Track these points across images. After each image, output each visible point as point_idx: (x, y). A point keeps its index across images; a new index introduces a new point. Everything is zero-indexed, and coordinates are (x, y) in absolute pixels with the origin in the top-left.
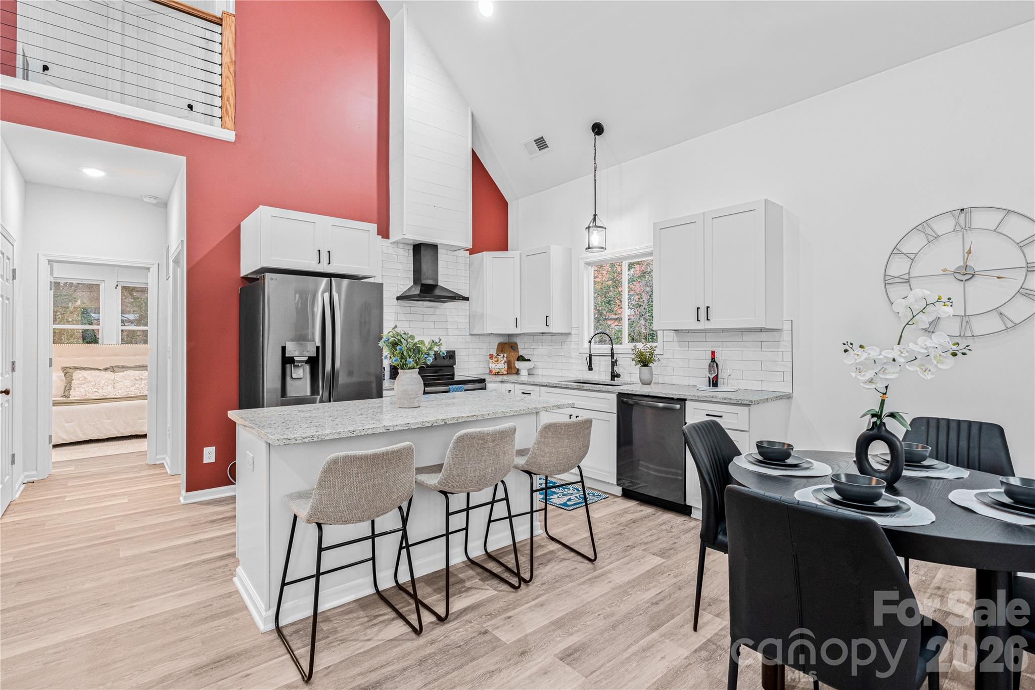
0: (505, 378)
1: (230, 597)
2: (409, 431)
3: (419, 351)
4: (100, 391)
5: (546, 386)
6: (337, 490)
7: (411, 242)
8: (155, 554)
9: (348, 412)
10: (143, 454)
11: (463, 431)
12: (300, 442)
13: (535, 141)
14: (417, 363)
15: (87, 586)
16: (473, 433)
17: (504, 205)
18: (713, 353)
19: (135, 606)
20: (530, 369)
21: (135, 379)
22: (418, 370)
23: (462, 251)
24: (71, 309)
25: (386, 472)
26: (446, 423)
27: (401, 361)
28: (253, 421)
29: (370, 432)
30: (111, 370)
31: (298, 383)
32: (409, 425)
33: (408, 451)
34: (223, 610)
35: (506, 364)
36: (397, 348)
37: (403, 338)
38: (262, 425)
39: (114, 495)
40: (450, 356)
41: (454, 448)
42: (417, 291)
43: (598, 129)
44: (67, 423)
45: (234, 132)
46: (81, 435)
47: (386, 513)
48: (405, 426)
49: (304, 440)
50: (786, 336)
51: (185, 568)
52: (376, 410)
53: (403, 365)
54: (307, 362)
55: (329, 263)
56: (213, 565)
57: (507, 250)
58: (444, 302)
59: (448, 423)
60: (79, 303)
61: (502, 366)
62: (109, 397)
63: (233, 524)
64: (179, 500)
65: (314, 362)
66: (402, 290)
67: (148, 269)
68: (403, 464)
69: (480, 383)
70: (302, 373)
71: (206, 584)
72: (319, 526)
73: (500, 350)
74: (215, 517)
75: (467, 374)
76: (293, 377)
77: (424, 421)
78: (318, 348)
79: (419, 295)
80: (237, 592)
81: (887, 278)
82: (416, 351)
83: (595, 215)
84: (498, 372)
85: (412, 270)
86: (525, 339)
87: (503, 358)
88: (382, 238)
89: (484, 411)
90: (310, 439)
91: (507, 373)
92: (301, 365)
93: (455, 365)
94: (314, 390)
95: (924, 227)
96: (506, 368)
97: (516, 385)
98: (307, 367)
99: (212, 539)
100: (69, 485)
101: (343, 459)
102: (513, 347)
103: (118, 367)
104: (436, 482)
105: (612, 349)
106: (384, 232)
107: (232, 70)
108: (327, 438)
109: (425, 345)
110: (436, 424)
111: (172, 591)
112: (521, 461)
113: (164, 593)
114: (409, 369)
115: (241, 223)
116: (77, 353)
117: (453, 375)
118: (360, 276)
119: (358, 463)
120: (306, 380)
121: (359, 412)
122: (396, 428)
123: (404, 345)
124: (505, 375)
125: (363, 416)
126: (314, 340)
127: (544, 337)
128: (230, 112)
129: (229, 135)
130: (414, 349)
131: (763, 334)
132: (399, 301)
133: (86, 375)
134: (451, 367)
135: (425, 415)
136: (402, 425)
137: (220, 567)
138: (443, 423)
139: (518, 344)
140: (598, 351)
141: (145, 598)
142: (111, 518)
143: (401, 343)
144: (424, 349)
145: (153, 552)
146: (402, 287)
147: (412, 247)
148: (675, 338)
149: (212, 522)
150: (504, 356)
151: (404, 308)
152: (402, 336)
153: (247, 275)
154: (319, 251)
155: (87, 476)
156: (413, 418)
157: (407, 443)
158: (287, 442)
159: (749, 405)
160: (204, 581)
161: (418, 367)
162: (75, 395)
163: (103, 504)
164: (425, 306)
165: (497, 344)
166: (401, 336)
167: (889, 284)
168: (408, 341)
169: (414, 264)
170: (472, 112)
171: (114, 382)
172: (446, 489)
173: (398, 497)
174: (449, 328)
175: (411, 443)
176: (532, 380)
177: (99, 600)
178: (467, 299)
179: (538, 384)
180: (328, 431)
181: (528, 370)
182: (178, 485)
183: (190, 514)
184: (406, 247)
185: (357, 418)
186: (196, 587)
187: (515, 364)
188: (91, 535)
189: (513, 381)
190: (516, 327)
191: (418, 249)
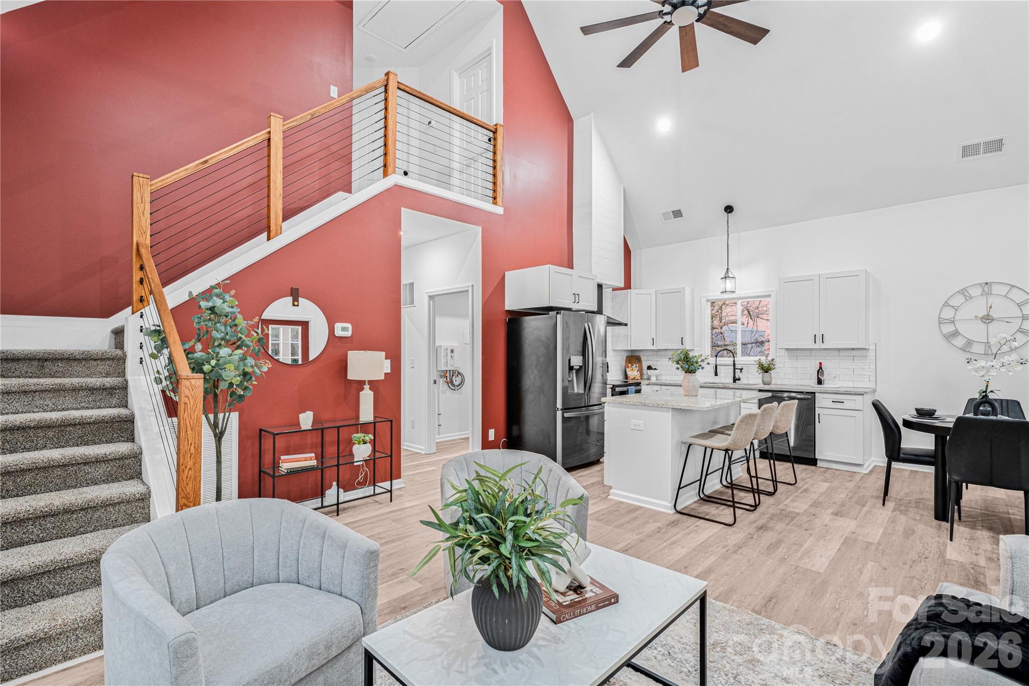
13: (673, 212)
17: (629, 252)
18: (820, 364)
23: (610, 288)
43: (729, 209)
45: (503, 208)
50: (872, 354)
55: (578, 302)
61: (636, 373)
70: (572, 377)
73: (628, 361)
81: (940, 320)
83: (728, 269)
84: (634, 378)
91: (642, 379)
95: (963, 291)
96: (639, 375)
98: (575, 373)
102: (639, 359)
105: (734, 361)
120: (574, 381)
128: (500, 194)
129: (501, 210)
131: (854, 352)
139: (641, 357)
140: (722, 363)
148: (786, 354)
150: (636, 366)
154: (574, 294)
159: (863, 394)
165: (625, 357)
167: (941, 323)
170: (624, 188)
181: (656, 376)
190: (653, 345)
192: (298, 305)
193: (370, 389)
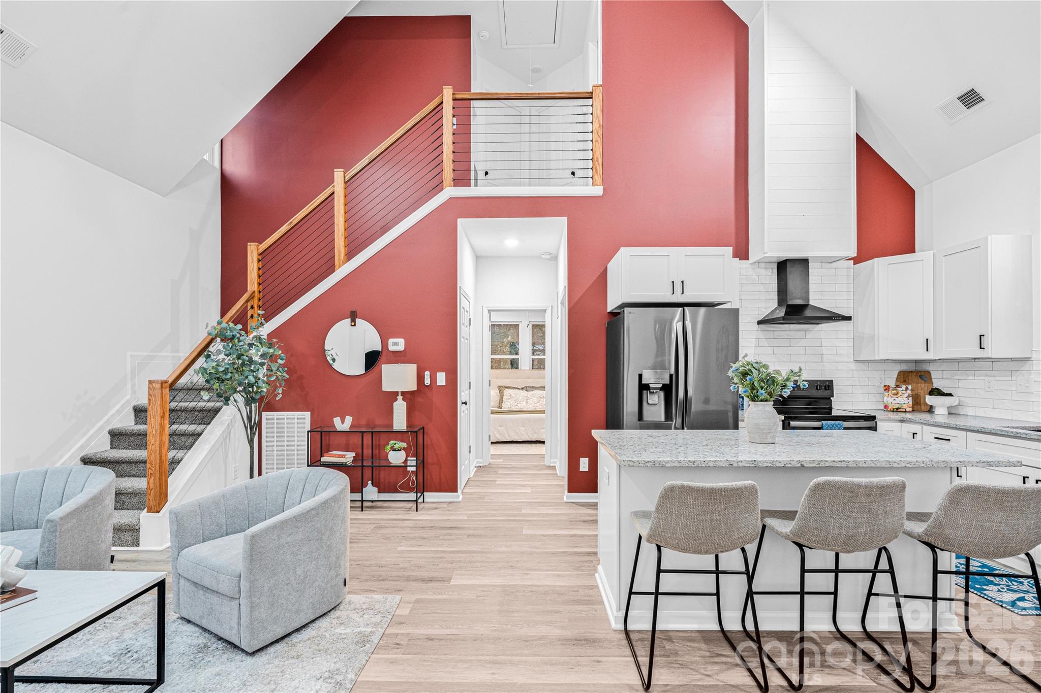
0: (909, 416)
1: (591, 589)
2: (755, 468)
3: (774, 381)
4: (519, 405)
5: (978, 432)
6: (674, 517)
7: (775, 260)
8: (544, 538)
9: (693, 442)
10: (542, 456)
11: (822, 478)
12: (642, 465)
13: (959, 99)
14: (771, 394)
15: (503, 549)
16: (838, 482)
17: (908, 194)
19: (529, 574)
20: (951, 407)
21: (540, 397)
22: (772, 403)
23: (842, 261)
24: (505, 343)
25: (725, 509)
26: (802, 466)
27: (752, 393)
28: (609, 441)
29: (711, 464)
30: (525, 389)
31: (653, 408)
32: (756, 463)
33: (752, 492)
34: (585, 598)
35: (911, 398)
36: (747, 378)
37: (754, 368)
38: (615, 445)
39: (523, 486)
40: (825, 386)
41: (808, 496)
42: (781, 313)
44: (500, 427)
45: (602, 187)
46: (507, 437)
47: (726, 551)
48: (751, 463)
49: (646, 464)
51: (563, 554)
52: (723, 442)
53: (755, 396)
54: (661, 389)
55: (683, 293)
56: (583, 559)
57: (914, 251)
58: (818, 324)
59: (805, 465)
60: (509, 338)
61: (904, 400)
62: (524, 410)
63: (595, 527)
64: (563, 498)
65: (668, 390)
66: (763, 314)
67: (545, 311)
68: (745, 503)
69: (868, 422)
70: (656, 400)
71: (575, 572)
72: (659, 548)
74: (587, 518)
75: (850, 408)
76: (649, 403)
77: (775, 460)
78: (671, 376)
79: (784, 318)
80: (597, 587)
82: (770, 382)
84: (897, 409)
85: (777, 290)
86: (944, 366)
87: (906, 391)
88: (739, 260)
89: (859, 458)
90: (651, 464)
91: (913, 411)
92: (656, 392)
93: (833, 397)
94: (668, 416)
96: (911, 403)
97: (924, 427)
98: (662, 394)
99: (583, 536)
100: (499, 472)
101: (679, 488)
102: (925, 376)
103: (529, 387)
104: (788, 531)
106: (742, 253)
107: (600, 133)
108: (667, 465)
109: (781, 375)
110: (790, 465)
111: (553, 570)
112: (919, 528)
113: (547, 570)
114: (761, 401)
115: (608, 266)
116: (506, 376)
117: (830, 409)
118: (716, 303)
119: (694, 495)
120: (661, 406)
121: (705, 443)
122: (740, 464)
123: (755, 375)
124: (908, 412)
125: (708, 447)
126: (669, 369)
127: (978, 364)
128: (599, 171)
129: (598, 191)
130: (768, 380)
132: (760, 325)
133: (511, 393)
134: (828, 399)
135: (778, 454)
136: (748, 462)
137: (586, 562)
138: (800, 465)
139: (931, 372)
141: (535, 570)
142: (519, 502)
143: (752, 373)
144: (779, 379)
145: (543, 536)
146: (764, 310)
147: (776, 265)
149: (584, 521)
150: (907, 388)
151: (766, 332)
152: (754, 366)
153: (613, 310)
154: (673, 282)
155: (509, 468)
156: (763, 455)
157: (750, 482)
158: (632, 464)
160: (575, 569)
161: (772, 399)
162: (506, 406)
163: (516, 491)
164: (793, 330)
165: (897, 372)
166: (752, 365)
168: (761, 370)
169: (778, 283)
170: (856, 91)
171: (527, 399)
172: (801, 541)
173: (739, 538)
174: (824, 353)
175: (755, 483)
176: (953, 421)
177: (508, 562)
178: (849, 318)
179: (964, 427)
180: (668, 459)
181: (948, 408)
182: (562, 486)
183: (570, 511)
184: (768, 265)
185: (701, 448)
186: (568, 573)
187: (925, 399)
188: (508, 512)
189: (920, 421)
190: (927, 350)
191: (782, 266)
192: (355, 325)
193: (403, 399)
